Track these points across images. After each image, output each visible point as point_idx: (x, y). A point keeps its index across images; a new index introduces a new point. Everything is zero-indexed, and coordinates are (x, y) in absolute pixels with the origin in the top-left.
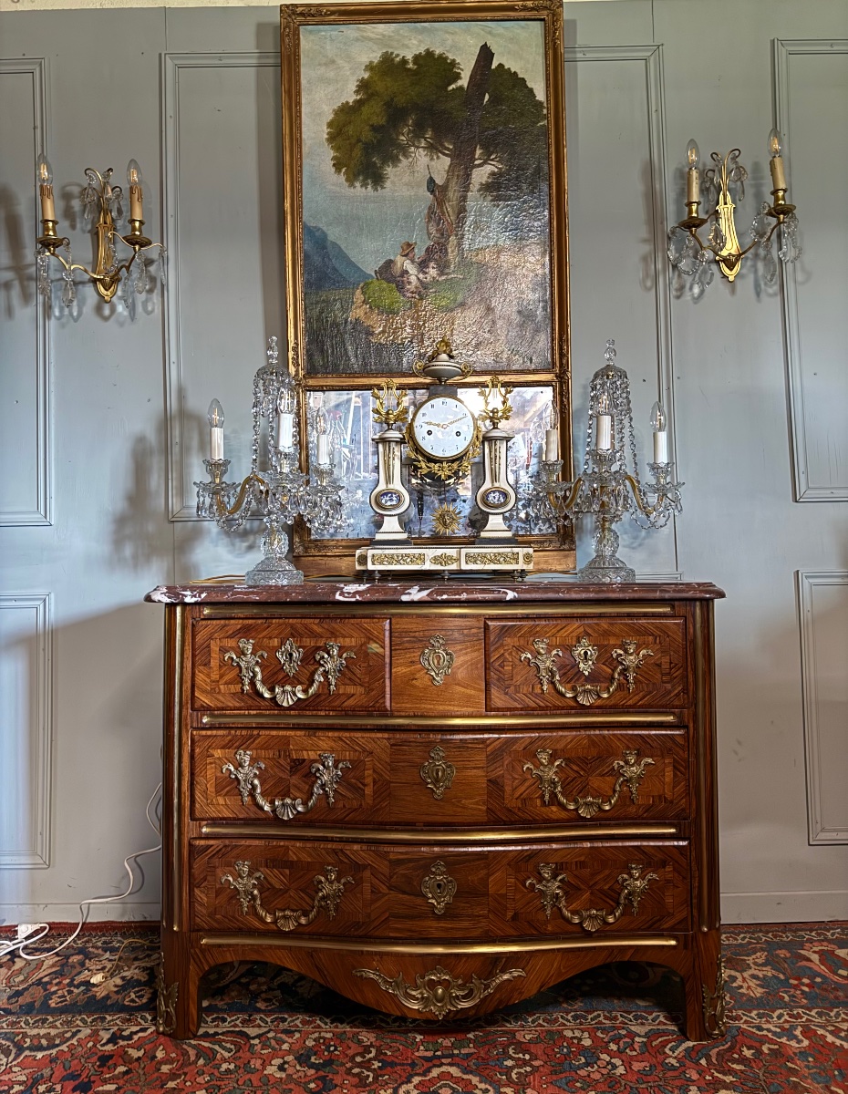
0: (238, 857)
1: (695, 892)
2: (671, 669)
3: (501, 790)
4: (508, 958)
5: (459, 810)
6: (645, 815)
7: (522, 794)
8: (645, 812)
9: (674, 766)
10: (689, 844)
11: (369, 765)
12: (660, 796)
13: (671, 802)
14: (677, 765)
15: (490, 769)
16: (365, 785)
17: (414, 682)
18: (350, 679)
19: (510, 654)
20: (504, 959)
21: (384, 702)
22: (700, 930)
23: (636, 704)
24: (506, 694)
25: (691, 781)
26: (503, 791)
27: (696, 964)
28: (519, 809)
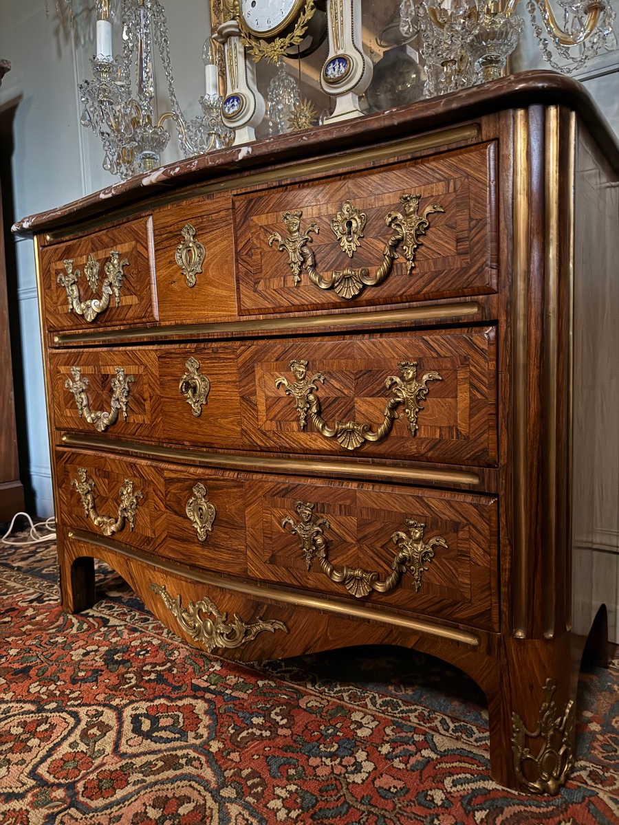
0: (80, 464)
1: (505, 577)
2: (470, 230)
3: (254, 409)
4: (269, 606)
5: (217, 429)
6: (430, 454)
7: (276, 416)
8: (429, 450)
9: (471, 384)
10: (498, 502)
11: (145, 380)
12: (450, 428)
13: (467, 438)
14: (475, 382)
15: (244, 383)
16: (145, 400)
17: (173, 285)
18: (128, 289)
19: (258, 238)
20: (266, 606)
21: (152, 311)
22: (512, 634)
23: (418, 293)
24: (255, 291)
25: (500, 407)
26: (257, 411)
27: (505, 680)
28: (274, 433)
